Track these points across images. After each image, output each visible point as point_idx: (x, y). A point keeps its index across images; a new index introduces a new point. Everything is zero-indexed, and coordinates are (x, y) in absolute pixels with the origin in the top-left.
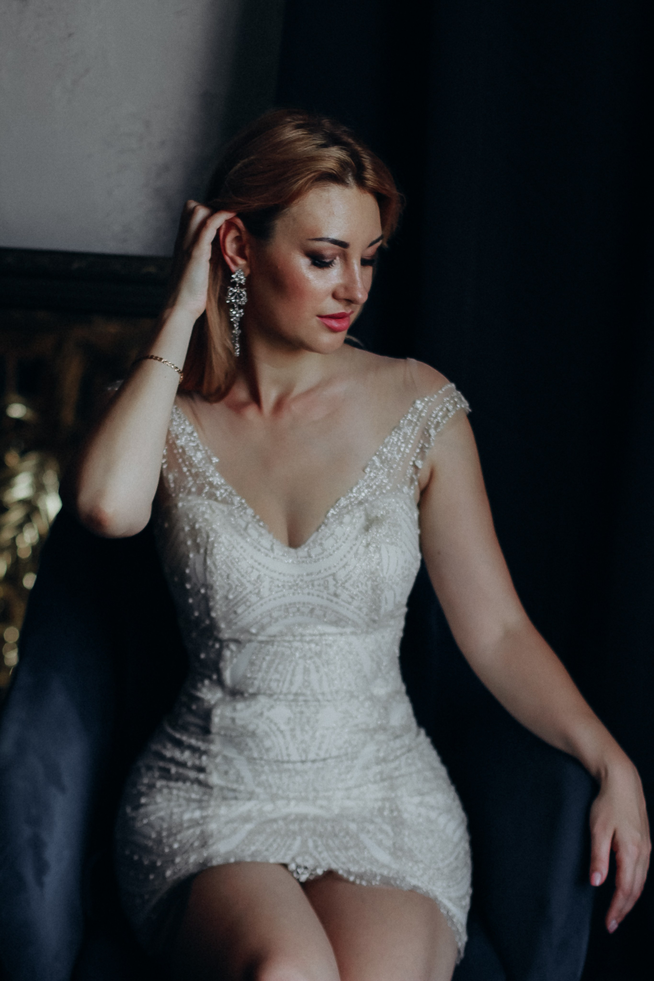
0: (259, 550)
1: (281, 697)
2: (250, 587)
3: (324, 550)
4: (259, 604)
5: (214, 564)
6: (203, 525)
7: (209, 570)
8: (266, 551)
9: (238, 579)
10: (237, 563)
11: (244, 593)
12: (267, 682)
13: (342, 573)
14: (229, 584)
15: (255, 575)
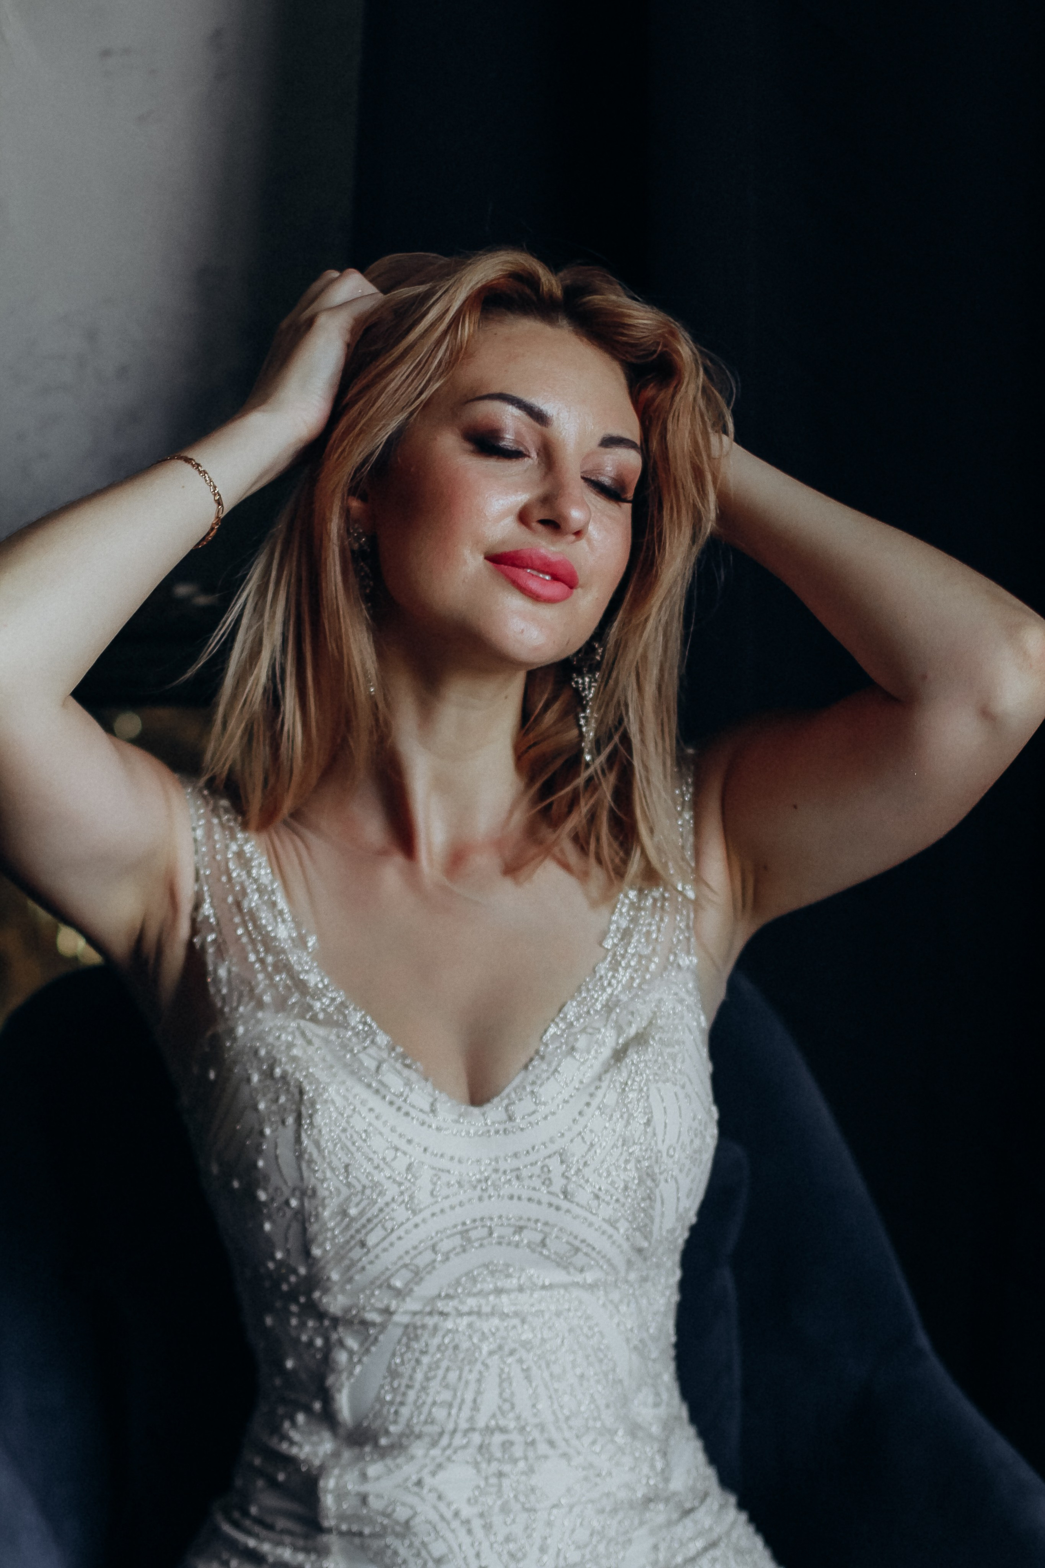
0: (407, 1114)
1: (458, 1440)
2: (392, 1190)
3: (538, 1104)
4: (410, 1225)
5: (317, 1144)
6: (289, 1068)
7: (306, 1156)
8: (422, 1116)
9: (368, 1175)
10: (365, 1141)
11: (381, 1201)
12: (425, 1410)
13: (578, 1149)
14: (349, 1185)
15: (401, 1163)
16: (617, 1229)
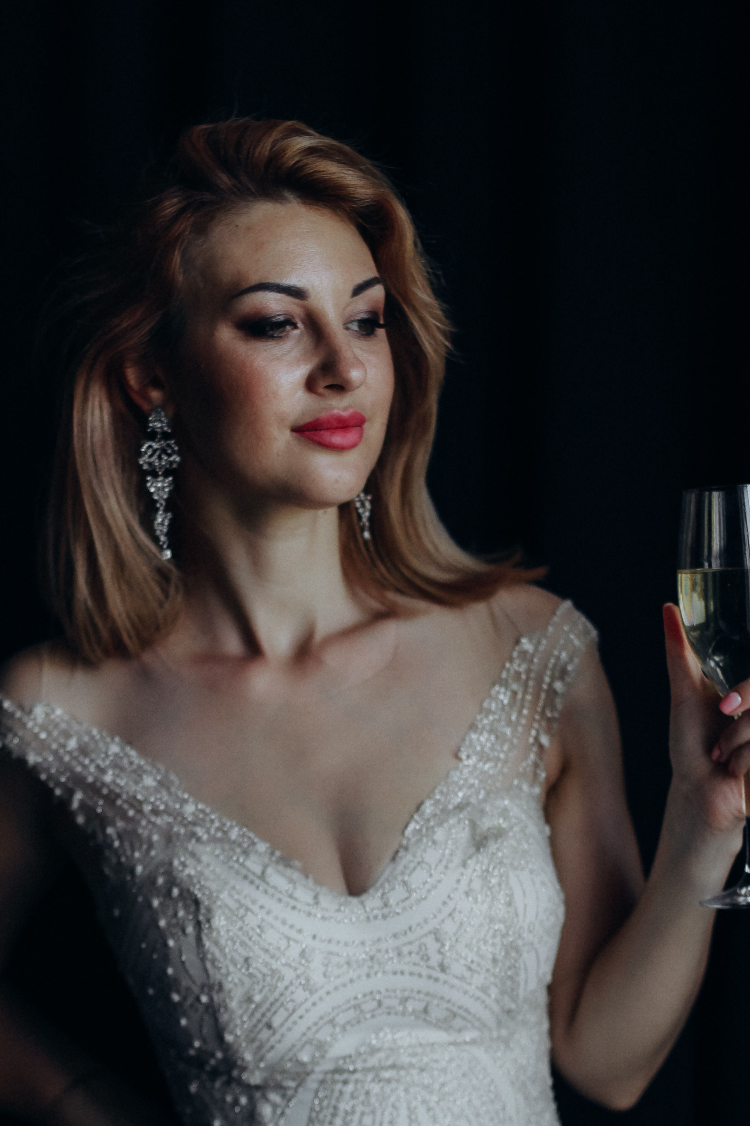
0: (294, 908)
2: (289, 975)
3: (410, 891)
4: (308, 1004)
5: (218, 944)
7: (209, 956)
8: (307, 909)
9: (266, 964)
10: (260, 936)
11: (281, 986)
13: (449, 927)
14: (251, 976)
15: (294, 951)
16: (489, 996)
